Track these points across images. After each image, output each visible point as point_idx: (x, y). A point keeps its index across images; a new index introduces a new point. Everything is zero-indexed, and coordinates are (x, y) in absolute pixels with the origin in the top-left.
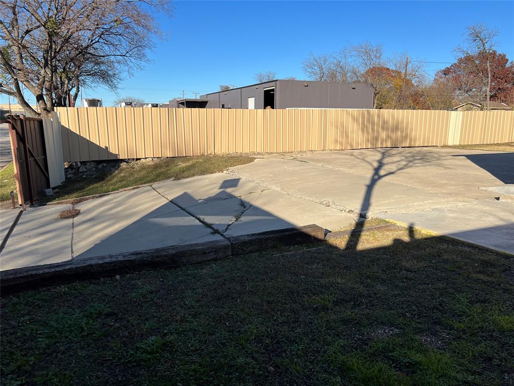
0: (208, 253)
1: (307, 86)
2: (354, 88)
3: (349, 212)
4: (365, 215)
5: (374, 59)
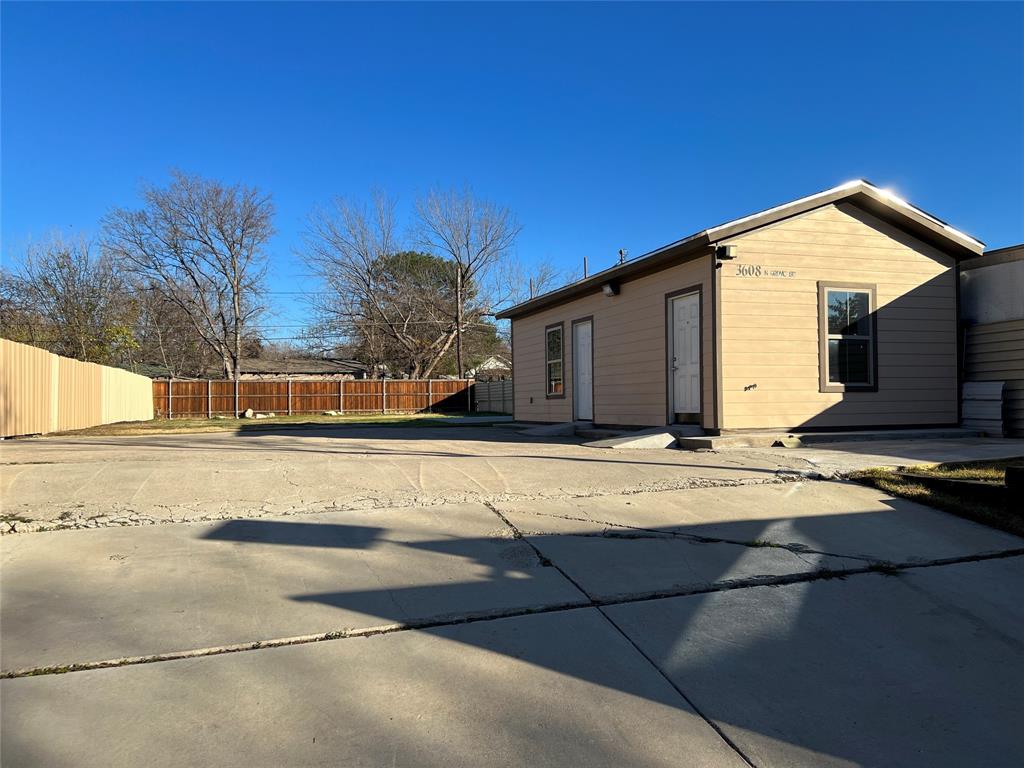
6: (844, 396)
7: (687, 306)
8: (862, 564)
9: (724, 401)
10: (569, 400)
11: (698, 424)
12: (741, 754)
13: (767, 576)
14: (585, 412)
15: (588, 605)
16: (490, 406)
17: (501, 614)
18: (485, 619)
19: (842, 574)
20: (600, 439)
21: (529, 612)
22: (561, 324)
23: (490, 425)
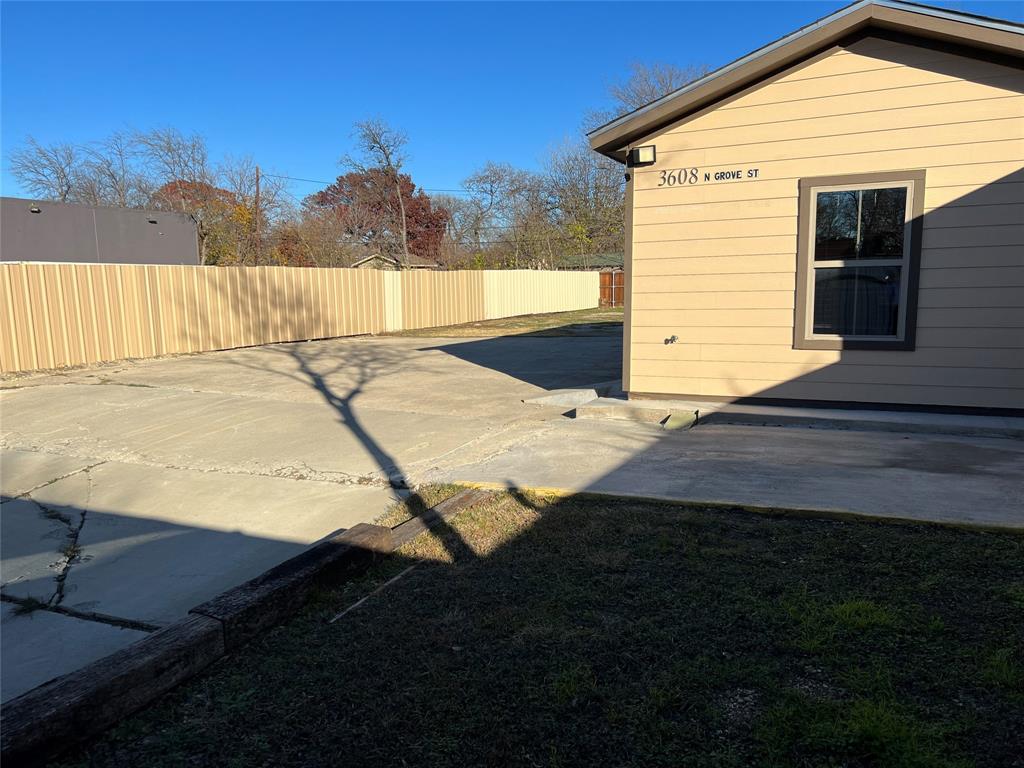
0: (169, 668)
1: (39, 212)
2: (155, 222)
3: (360, 482)
4: (403, 482)
5: (190, 164)
6: (842, 355)
9: (632, 357)
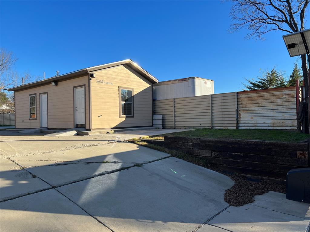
6: (125, 119)
7: (80, 91)
8: (132, 165)
9: (92, 120)
10: (38, 120)
11: (84, 127)
12: (103, 224)
13: (108, 171)
14: (45, 124)
15: (51, 188)
16: (4, 123)
17: (18, 196)
18: (11, 199)
19: (127, 168)
20: (50, 133)
21: (29, 194)
22: (36, 94)
23: (5, 130)
